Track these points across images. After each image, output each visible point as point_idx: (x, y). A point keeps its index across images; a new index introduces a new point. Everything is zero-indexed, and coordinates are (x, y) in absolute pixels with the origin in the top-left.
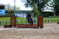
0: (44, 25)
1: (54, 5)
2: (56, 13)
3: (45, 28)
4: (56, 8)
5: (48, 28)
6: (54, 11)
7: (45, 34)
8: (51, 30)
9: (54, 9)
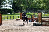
0: (3, 22)
1: (12, 2)
2: (14, 10)
3: (4, 25)
4: (15, 5)
5: (7, 25)
6: (13, 8)
7: (3, 31)
8: (10, 26)
9: (13, 6)
